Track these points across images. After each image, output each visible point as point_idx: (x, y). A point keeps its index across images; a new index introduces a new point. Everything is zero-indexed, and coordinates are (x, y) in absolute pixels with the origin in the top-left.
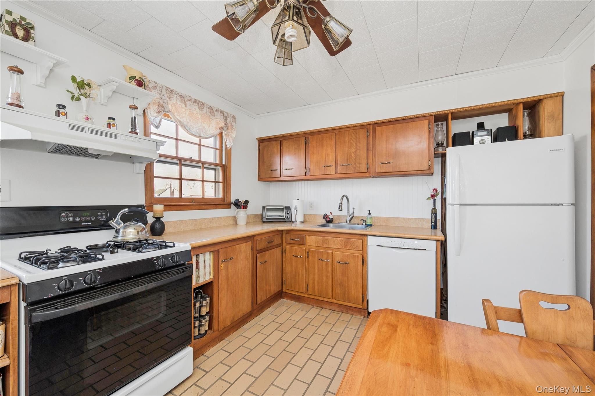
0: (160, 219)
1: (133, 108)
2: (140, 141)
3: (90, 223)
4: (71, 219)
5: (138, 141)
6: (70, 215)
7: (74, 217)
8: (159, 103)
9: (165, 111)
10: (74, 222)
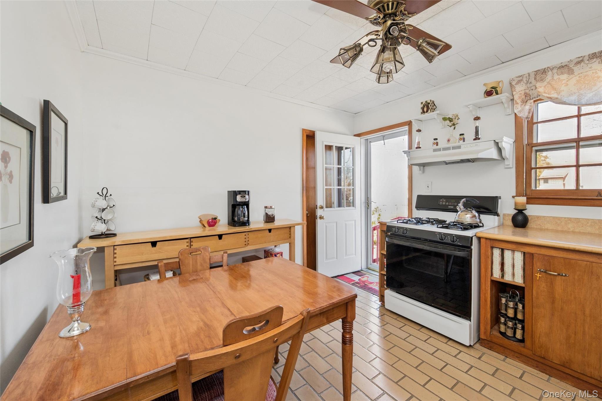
0: (523, 211)
1: (477, 119)
2: (477, 145)
3: (453, 207)
4: (444, 203)
5: (476, 145)
6: (444, 201)
7: (446, 202)
8: (525, 93)
9: (531, 98)
10: (445, 205)
